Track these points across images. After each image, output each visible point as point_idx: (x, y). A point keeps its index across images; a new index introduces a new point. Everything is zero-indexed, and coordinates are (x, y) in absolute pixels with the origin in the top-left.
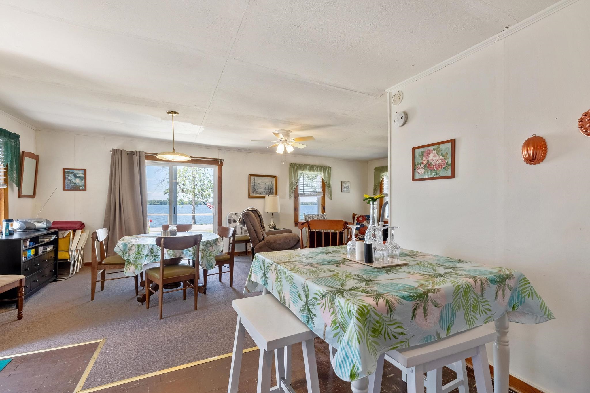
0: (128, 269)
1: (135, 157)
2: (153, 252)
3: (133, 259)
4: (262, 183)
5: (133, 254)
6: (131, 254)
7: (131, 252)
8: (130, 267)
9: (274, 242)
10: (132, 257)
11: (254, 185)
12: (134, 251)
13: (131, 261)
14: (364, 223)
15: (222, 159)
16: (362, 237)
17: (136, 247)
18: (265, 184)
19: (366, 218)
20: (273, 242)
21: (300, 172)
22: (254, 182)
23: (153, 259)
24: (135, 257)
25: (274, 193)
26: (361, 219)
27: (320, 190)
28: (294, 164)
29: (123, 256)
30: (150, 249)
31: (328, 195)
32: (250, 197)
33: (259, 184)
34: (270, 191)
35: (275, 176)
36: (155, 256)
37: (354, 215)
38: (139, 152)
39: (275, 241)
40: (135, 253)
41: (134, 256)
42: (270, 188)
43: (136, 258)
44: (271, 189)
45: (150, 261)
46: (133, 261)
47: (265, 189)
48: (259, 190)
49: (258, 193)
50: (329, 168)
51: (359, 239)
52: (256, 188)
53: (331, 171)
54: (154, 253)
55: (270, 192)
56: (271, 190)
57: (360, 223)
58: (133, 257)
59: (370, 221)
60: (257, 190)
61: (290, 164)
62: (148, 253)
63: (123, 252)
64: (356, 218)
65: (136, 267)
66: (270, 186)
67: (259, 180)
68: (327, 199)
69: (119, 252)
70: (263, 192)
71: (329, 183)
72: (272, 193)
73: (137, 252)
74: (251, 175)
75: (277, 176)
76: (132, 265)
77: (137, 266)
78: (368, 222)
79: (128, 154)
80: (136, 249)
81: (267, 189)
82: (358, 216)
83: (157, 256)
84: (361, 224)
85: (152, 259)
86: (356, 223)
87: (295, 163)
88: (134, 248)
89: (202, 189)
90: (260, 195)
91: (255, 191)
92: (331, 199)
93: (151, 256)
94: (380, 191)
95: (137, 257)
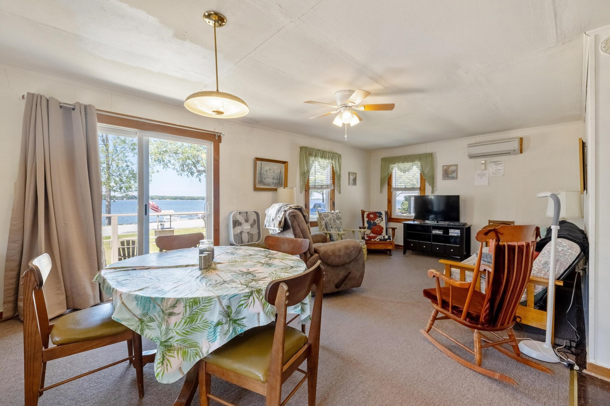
0: (167, 365)
1: (76, 115)
2: (231, 313)
3: (178, 337)
4: (270, 170)
5: (178, 325)
6: (172, 326)
7: (173, 320)
8: (171, 359)
9: (333, 254)
10: (175, 333)
11: (261, 173)
12: (181, 316)
13: (174, 342)
14: (376, 221)
15: (221, 133)
16: (383, 238)
17: (185, 307)
18: (274, 171)
19: (378, 215)
20: (331, 254)
21: (312, 159)
22: (261, 169)
23: (231, 331)
24: (184, 331)
25: (284, 184)
26: (372, 216)
27: (329, 182)
28: (305, 147)
29: (142, 330)
30: (225, 308)
31: (337, 188)
32: (256, 189)
33: (266, 171)
34: (278, 181)
35: (284, 163)
36: (235, 321)
37: (363, 212)
38: (85, 107)
39: (334, 252)
40: (183, 321)
41: (180, 329)
42: (278, 177)
43: (187, 333)
44: (280, 179)
45: (228, 336)
46: (177, 341)
47: (273, 179)
48: (266, 179)
49: (265, 185)
50: (340, 156)
51: (379, 240)
52: (262, 176)
53: (341, 160)
54: (233, 315)
55: (279, 183)
56: (280, 181)
57: (371, 221)
58: (177, 333)
59: (382, 219)
60: (264, 180)
61: (302, 148)
62: (221, 317)
63: (140, 319)
64: (365, 216)
65: (185, 354)
66: (279, 175)
67: (267, 166)
68: (336, 192)
69: (129, 319)
70: (271, 183)
71: (340, 174)
72: (281, 185)
73: (189, 318)
74: (258, 159)
75: (287, 162)
76: (176, 352)
77: (185, 351)
78: (380, 220)
79: (61, 107)
80: (186, 311)
81: (276, 179)
82: (368, 213)
83: (238, 322)
84: (373, 222)
85: (228, 330)
86: (367, 221)
87: (307, 147)
88: (179, 309)
89: (121, 180)
90: (268, 187)
91: (261, 182)
92: (340, 193)
93: (225, 323)
94: (388, 185)
95: (188, 330)
